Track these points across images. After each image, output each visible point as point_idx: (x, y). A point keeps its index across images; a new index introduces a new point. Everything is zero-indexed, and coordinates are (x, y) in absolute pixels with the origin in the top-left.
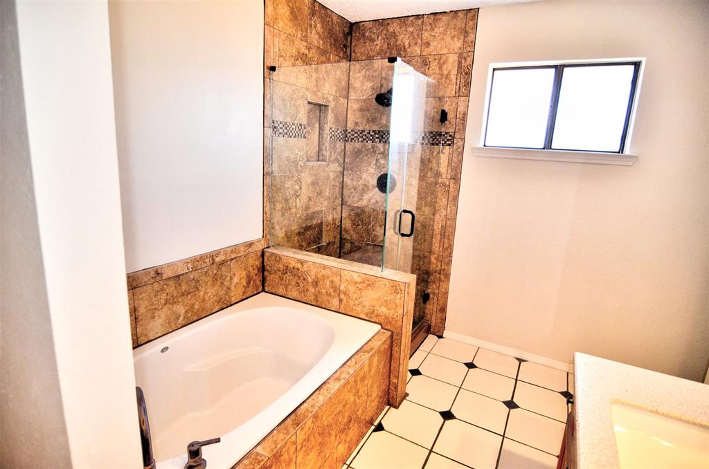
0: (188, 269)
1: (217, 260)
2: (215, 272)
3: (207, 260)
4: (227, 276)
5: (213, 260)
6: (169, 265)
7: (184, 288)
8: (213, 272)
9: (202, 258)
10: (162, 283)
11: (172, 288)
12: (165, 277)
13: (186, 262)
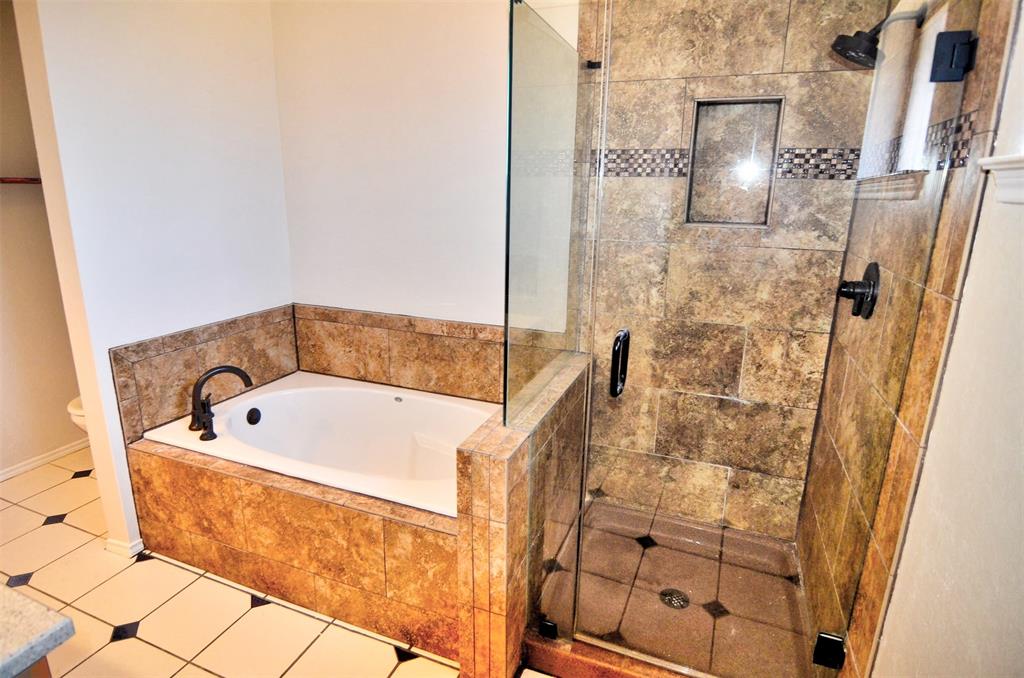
0: (443, 332)
1: (481, 336)
2: (477, 350)
3: (467, 332)
4: (494, 363)
5: (475, 334)
6: (423, 320)
7: (437, 351)
8: (473, 349)
9: (461, 326)
10: (414, 335)
11: (424, 346)
12: (417, 330)
13: (441, 323)
